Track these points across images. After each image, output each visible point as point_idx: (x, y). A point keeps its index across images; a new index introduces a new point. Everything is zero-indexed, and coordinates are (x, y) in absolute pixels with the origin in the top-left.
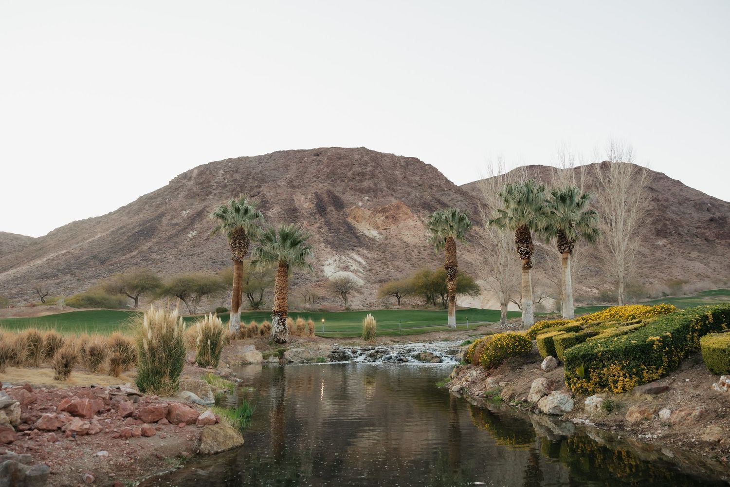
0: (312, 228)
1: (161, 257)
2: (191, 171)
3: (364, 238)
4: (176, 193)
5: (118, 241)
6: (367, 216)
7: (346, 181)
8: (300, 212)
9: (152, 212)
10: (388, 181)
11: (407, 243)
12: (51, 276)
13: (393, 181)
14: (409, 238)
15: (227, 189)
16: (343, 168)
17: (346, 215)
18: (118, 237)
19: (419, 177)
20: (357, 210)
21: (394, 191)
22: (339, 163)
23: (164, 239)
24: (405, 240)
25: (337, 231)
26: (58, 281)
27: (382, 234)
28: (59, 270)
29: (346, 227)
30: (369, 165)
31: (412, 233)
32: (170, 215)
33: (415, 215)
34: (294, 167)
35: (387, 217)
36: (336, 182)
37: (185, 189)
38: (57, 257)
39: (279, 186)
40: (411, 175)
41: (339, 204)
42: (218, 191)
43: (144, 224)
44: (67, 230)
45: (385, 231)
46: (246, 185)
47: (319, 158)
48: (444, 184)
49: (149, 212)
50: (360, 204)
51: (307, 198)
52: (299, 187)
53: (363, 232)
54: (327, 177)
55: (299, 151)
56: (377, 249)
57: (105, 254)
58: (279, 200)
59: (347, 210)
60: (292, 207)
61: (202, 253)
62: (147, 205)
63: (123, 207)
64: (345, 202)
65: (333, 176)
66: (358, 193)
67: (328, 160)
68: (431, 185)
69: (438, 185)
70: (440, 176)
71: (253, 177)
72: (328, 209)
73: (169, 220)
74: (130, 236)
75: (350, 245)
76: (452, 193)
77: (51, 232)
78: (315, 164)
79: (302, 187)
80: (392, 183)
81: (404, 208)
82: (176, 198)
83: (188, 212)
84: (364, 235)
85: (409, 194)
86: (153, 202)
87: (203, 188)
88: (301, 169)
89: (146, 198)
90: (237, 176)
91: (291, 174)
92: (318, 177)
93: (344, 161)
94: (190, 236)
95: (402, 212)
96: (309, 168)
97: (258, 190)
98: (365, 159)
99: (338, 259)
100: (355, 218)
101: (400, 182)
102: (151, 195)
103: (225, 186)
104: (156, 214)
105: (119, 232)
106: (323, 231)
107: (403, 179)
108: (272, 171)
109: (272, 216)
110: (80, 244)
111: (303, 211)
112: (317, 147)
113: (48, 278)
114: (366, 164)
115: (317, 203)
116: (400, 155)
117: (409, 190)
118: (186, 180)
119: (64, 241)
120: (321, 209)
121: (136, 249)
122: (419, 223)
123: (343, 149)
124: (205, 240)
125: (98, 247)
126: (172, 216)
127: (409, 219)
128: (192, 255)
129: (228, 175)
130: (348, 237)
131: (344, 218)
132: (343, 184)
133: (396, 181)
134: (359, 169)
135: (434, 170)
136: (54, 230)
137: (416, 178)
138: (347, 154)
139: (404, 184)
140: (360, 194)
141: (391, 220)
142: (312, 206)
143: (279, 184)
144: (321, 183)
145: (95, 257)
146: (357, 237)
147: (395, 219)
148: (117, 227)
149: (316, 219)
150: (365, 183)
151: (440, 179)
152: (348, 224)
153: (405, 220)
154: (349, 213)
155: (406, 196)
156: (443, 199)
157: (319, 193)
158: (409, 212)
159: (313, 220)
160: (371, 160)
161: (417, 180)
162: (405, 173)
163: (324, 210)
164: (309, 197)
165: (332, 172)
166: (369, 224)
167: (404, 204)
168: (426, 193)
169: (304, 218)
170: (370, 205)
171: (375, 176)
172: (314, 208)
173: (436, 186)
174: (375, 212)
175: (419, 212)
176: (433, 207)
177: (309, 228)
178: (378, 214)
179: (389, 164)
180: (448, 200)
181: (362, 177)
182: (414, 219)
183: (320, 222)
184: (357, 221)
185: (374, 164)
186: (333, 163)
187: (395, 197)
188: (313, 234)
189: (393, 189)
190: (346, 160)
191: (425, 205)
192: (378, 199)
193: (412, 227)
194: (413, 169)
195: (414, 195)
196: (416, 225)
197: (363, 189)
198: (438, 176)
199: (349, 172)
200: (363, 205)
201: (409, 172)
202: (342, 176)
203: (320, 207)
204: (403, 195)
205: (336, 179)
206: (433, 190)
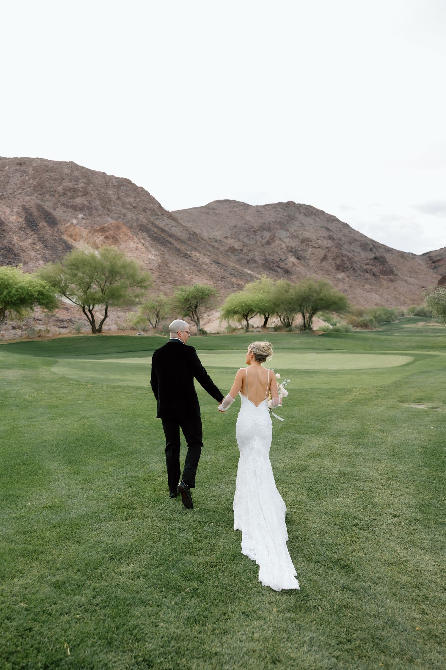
0: (25, 244)
6: (85, 234)
7: (57, 196)
8: (8, 226)
10: (102, 199)
13: (107, 200)
16: (52, 182)
17: (61, 233)
19: (132, 199)
20: (73, 227)
21: (109, 211)
22: (46, 175)
25: (54, 248)
29: (63, 245)
30: (81, 181)
31: (135, 255)
33: (135, 238)
36: (44, 196)
40: (125, 196)
41: (52, 221)
47: (22, 168)
48: (157, 208)
50: (75, 221)
51: (13, 211)
54: (34, 190)
59: (62, 228)
64: (58, 218)
65: (40, 189)
66: (71, 210)
67: (33, 172)
68: (145, 208)
69: (152, 209)
70: (153, 200)
72: (40, 225)
76: (165, 218)
78: (18, 174)
79: (5, 198)
80: (106, 202)
81: (124, 229)
85: (125, 215)
88: (2, 179)
92: (24, 189)
93: (52, 174)
95: (123, 232)
96: (12, 178)
98: (76, 174)
100: (71, 236)
101: (114, 202)
106: (38, 247)
107: (116, 199)
111: (11, 225)
112: (19, 156)
114: (77, 180)
115: (25, 218)
116: (111, 174)
117: (124, 211)
122: (140, 246)
123: (49, 161)
127: (130, 241)
131: (60, 235)
132: (53, 198)
133: (110, 201)
134: (70, 185)
135: (147, 194)
137: (129, 200)
138: (55, 167)
139: (118, 205)
140: (73, 211)
141: (111, 240)
142: (20, 220)
144: (28, 195)
147: (115, 240)
149: (27, 234)
150: (78, 200)
151: (153, 203)
152: (65, 242)
153: (126, 241)
154: (64, 230)
155: (122, 217)
156: (157, 222)
157: (27, 207)
158: (129, 234)
159: (24, 236)
160: (82, 176)
161: (132, 202)
162: (118, 194)
163: (35, 224)
164: (15, 210)
165: (39, 185)
166: (88, 243)
167: (123, 224)
168: (141, 216)
169: (14, 233)
170: (86, 223)
171: (88, 193)
172: (24, 222)
173: (150, 209)
174: (93, 231)
175: (138, 234)
176: (151, 230)
177: (21, 243)
178: (97, 234)
179: (101, 183)
180: (163, 224)
181: (74, 194)
182: (135, 241)
183: (32, 238)
184: (74, 240)
185: (85, 181)
186: (40, 174)
187: (112, 217)
188: (26, 250)
189: (108, 208)
190: (54, 173)
191: (143, 228)
192: (94, 218)
193: (134, 249)
194: (126, 190)
195: (130, 217)
196: (137, 247)
197: (76, 206)
198: (151, 200)
199: (59, 186)
200: (79, 222)
201: (123, 192)
202: (51, 190)
203: (30, 222)
204: (119, 215)
205: (44, 193)
206: (147, 213)
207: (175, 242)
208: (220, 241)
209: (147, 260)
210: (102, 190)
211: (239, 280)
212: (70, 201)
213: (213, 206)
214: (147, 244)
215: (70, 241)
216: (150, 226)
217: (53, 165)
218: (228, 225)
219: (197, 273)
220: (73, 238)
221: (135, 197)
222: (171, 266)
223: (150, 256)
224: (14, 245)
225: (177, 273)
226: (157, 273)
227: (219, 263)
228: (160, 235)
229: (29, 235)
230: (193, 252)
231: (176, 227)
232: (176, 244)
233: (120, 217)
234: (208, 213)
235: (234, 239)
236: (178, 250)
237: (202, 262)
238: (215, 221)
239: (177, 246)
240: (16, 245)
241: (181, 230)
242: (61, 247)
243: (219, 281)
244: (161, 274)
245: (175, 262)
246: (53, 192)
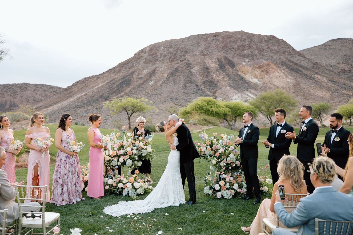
0: (219, 78)
1: (138, 96)
2: (146, 48)
3: (251, 84)
4: (139, 61)
5: (112, 87)
6: (250, 70)
7: (234, 51)
8: (210, 69)
9: (127, 71)
10: (259, 50)
11: (278, 86)
12: (81, 107)
13: (262, 50)
14: (277, 82)
15: (166, 57)
16: (231, 43)
17: (237, 70)
18: (111, 85)
19: (276, 47)
20: (243, 67)
21: (263, 56)
22: (229, 40)
23: (137, 86)
24: (276, 84)
25: (234, 80)
26: (86, 109)
27: (260, 81)
28: (84, 104)
29: (239, 77)
30: (247, 41)
31: (279, 80)
32: (137, 73)
33: (279, 70)
34: (203, 44)
35: (262, 71)
36: (228, 52)
37: (143, 58)
38: (81, 96)
39: (196, 55)
40: (272, 46)
41: (232, 65)
42: (161, 59)
43: (124, 78)
44: (82, 83)
45: (262, 79)
46: (177, 55)
47: (216, 38)
48: (292, 51)
49: (125, 71)
51: (212, 61)
52: (207, 55)
53: (249, 80)
54: (222, 49)
55: (204, 35)
56: (261, 90)
57: (106, 95)
58: (197, 63)
59: (238, 68)
60: (205, 67)
61: (162, 93)
62: (123, 68)
63: (110, 69)
64: (235, 63)
65: (225, 48)
67: (222, 39)
68: (284, 51)
69: (289, 51)
71: (181, 50)
72: (226, 67)
73: (137, 75)
74: (118, 85)
75: (244, 87)
76: (297, 56)
77: (74, 83)
79: (208, 55)
80: (261, 51)
81: (272, 65)
82: (139, 63)
83: (146, 71)
84: (250, 82)
85: (272, 57)
86: (127, 66)
87: (153, 57)
88: (207, 45)
89: (123, 64)
90: (171, 50)
91: (201, 48)
92: (217, 49)
93: (232, 39)
94: (150, 84)
95: (271, 67)
96: (211, 44)
97: (184, 57)
98: (244, 37)
99: (240, 96)
100: (243, 72)
101: (266, 50)
102: (125, 62)
103: (165, 56)
104: (129, 72)
105: (111, 83)
106: (226, 80)
107: (267, 48)
108: (190, 47)
109: (194, 72)
110: (91, 90)
111: (212, 69)
112: (215, 32)
113: (79, 108)
114: (245, 40)
115: (219, 64)
117: (272, 55)
118: (143, 53)
119: (81, 88)
120: (222, 67)
121: (123, 91)
122: (282, 74)
123: (230, 32)
124: (160, 86)
125: (102, 91)
126: (138, 73)
127: (276, 72)
128: (157, 94)
129: (166, 50)
130: (241, 83)
131: (236, 72)
132: (232, 52)
133: (263, 50)
134: (241, 44)
135: (285, 42)
136: (75, 83)
137: (275, 48)
139: (268, 51)
140: (243, 58)
141: (265, 73)
142: (216, 66)
143: (195, 53)
144: (219, 52)
145: (101, 96)
146: (247, 83)
147: (267, 72)
148: (109, 80)
149: (220, 73)
150: (245, 51)
151: (289, 48)
152: (240, 76)
153: (273, 72)
154: (239, 69)
155: (271, 58)
156: (292, 59)
157: (219, 58)
158: (275, 68)
159: (219, 74)
160: (247, 38)
161: (276, 49)
162: (268, 45)
163: (224, 67)
164: (214, 60)
165: (225, 46)
166: (252, 75)
167: (272, 63)
168: (282, 56)
169: (213, 73)
170: (250, 64)
171: (251, 47)
172: (218, 67)
173: (287, 52)
174: (254, 68)
175: (280, 67)
176: (288, 64)
177: (217, 78)
178: (256, 69)
179: (258, 40)
180: (296, 60)
181: (244, 48)
182: (279, 72)
183: (223, 75)
184: (245, 74)
185: (249, 40)
186: (225, 40)
187: (265, 59)
188: (220, 81)
189: (262, 54)
190: (232, 38)
191: (283, 64)
192: (255, 60)
193: (278, 77)
194: (273, 42)
195: (275, 58)
196: (280, 75)
197: (245, 55)
198: (288, 46)
199: (235, 45)
200: (246, 64)
201: (270, 44)
202: (231, 48)
203: (221, 66)
204: (269, 58)
205: (228, 50)
206: (285, 54)
207: (304, 70)
208: (335, 66)
209: (286, 82)
210: (259, 44)
211: (348, 91)
212: (241, 52)
213: (329, 44)
214: (286, 73)
215: (242, 75)
216: (287, 62)
217: (232, 34)
218: (340, 55)
219: (319, 89)
220: (244, 73)
221: (278, 46)
222: (302, 85)
223: (288, 80)
224: (214, 79)
225: (305, 89)
226: (293, 90)
227: (333, 81)
228: (294, 67)
229: (221, 73)
230: (315, 75)
231: (304, 60)
232: (305, 71)
233: (269, 59)
234: (326, 49)
235: (345, 64)
236: (306, 75)
237: (322, 81)
238: (331, 53)
239: (305, 72)
240: (215, 79)
241: (307, 62)
242: (238, 78)
243: (334, 92)
244: (295, 90)
245: (304, 82)
246: (232, 48)
